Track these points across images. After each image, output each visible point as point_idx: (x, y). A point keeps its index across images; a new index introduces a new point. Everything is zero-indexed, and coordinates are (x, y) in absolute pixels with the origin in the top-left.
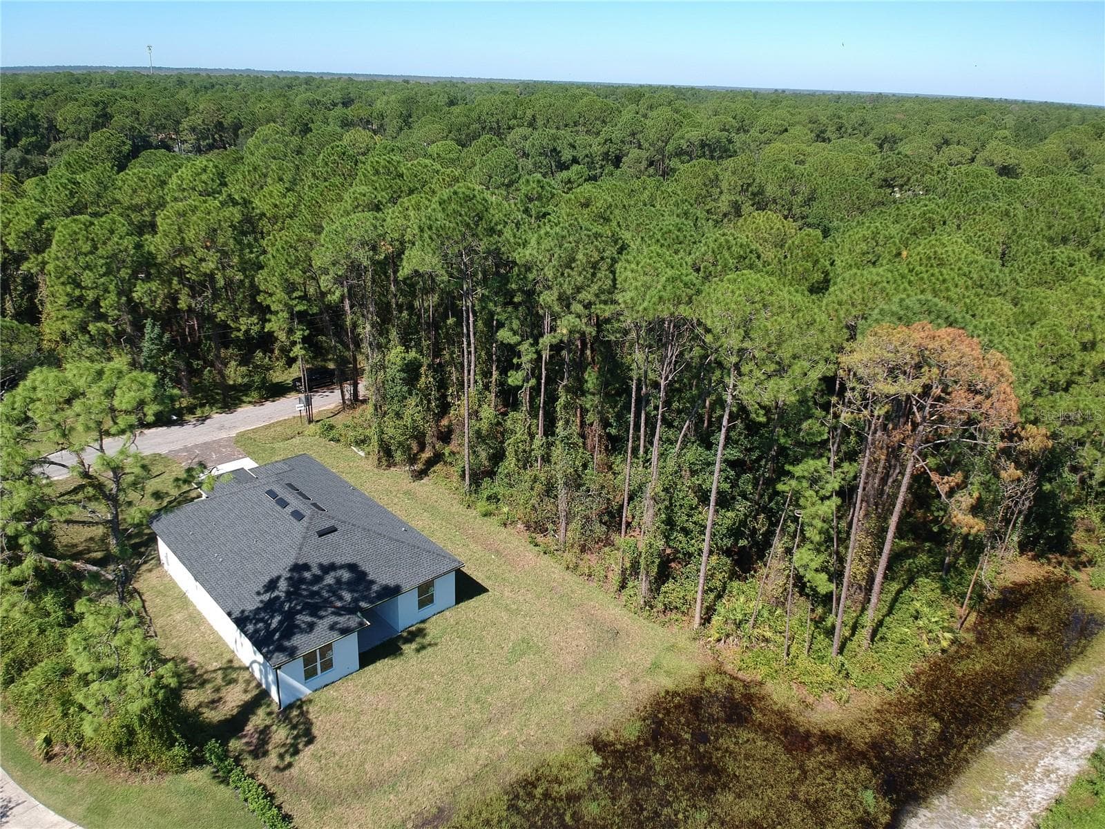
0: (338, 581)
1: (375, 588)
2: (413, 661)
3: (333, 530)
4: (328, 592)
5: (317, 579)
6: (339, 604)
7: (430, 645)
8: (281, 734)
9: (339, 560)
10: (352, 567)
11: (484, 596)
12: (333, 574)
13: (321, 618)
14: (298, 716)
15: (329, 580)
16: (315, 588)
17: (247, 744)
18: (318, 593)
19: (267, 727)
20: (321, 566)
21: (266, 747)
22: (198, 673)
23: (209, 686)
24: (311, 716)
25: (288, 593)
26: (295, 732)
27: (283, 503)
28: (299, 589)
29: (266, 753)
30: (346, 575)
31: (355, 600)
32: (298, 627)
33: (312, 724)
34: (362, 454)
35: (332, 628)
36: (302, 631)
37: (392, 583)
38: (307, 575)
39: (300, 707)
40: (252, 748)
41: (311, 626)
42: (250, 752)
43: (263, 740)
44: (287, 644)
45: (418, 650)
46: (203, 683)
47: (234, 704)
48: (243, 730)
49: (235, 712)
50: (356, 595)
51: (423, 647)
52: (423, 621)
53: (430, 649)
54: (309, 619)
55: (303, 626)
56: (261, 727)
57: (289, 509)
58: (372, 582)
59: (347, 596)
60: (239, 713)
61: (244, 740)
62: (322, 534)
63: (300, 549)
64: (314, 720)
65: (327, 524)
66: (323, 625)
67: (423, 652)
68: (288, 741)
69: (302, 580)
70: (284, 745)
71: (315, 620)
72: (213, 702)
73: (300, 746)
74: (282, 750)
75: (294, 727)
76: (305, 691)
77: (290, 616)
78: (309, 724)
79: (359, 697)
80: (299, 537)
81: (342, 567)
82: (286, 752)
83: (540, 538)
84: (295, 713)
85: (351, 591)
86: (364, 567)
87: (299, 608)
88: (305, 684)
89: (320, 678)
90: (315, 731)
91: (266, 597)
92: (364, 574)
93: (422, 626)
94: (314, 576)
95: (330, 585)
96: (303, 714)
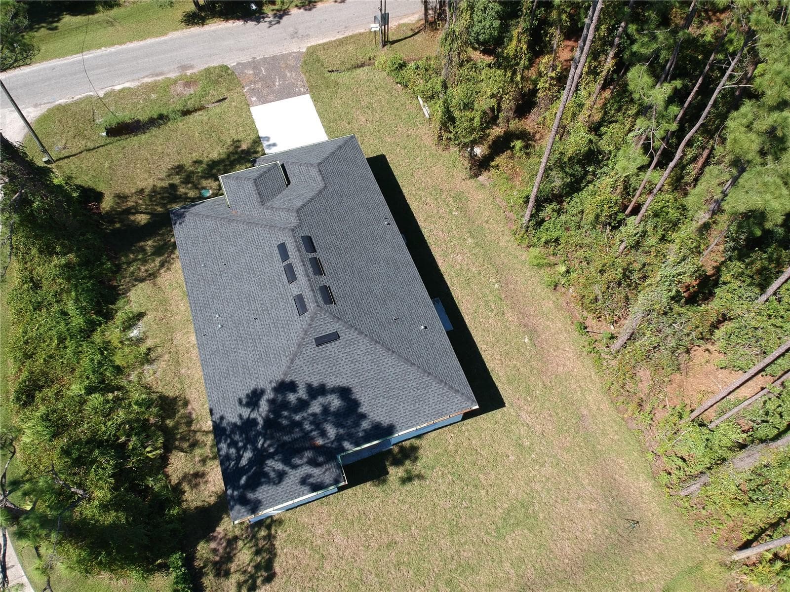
0: (326, 410)
1: (365, 425)
2: (395, 497)
3: (334, 337)
4: (311, 423)
5: (303, 405)
6: (320, 442)
7: (418, 476)
8: (244, 556)
9: (332, 382)
10: (344, 393)
12: (320, 400)
13: (295, 467)
14: (264, 538)
15: (315, 408)
16: (298, 418)
17: (215, 551)
18: (299, 424)
19: (236, 538)
20: (309, 387)
21: (229, 565)
22: (192, 428)
23: (198, 451)
24: (277, 543)
25: (267, 420)
26: (259, 559)
27: (291, 276)
28: (280, 416)
29: (227, 574)
30: (335, 402)
31: (339, 438)
32: (266, 475)
33: (275, 555)
34: (426, 111)
35: (303, 481)
36: (270, 481)
37: (385, 421)
38: (292, 398)
39: (269, 527)
40: (217, 559)
41: (281, 477)
42: (215, 564)
43: (229, 553)
44: (251, 496)
45: (404, 481)
46: (194, 445)
47: (213, 489)
48: (214, 531)
49: (212, 500)
50: (341, 431)
51: (410, 478)
53: (416, 482)
54: (279, 466)
55: (272, 475)
56: (230, 535)
57: (294, 289)
58: (363, 416)
59: (332, 432)
60: (216, 504)
61: (213, 545)
62: (321, 341)
63: (292, 360)
64: (279, 552)
65: (329, 329)
66: (294, 476)
67: (409, 486)
68: (249, 569)
69: (285, 405)
70: (245, 572)
71: (287, 469)
72: (197, 475)
73: (259, 581)
74: (242, 578)
75: (258, 552)
77: (260, 457)
78: (272, 553)
79: (329, 532)
80: (295, 341)
81: (333, 391)
82: (246, 582)
84: (263, 533)
85: (338, 425)
86: (359, 394)
87: (272, 450)
90: (277, 568)
91: (246, 412)
92: (356, 404)
94: (300, 400)
95: (314, 415)
96: (270, 537)
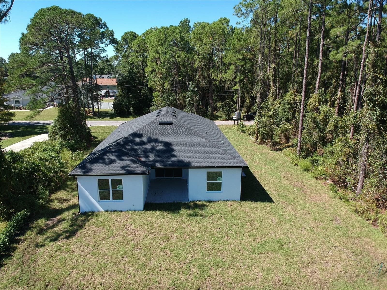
0: (153, 148)
2: (180, 220)
3: (170, 123)
4: (142, 151)
5: (142, 143)
6: (143, 159)
7: (201, 216)
8: (63, 226)
9: (162, 139)
10: (167, 144)
11: (268, 204)
12: (153, 144)
13: (122, 160)
15: (148, 146)
16: (136, 147)
17: (47, 225)
18: (135, 150)
20: (149, 138)
21: (50, 230)
24: (88, 223)
25: (118, 143)
26: (70, 228)
28: (127, 145)
29: (45, 234)
30: (160, 147)
31: (155, 161)
32: (104, 160)
33: (82, 228)
35: (123, 167)
36: (104, 163)
37: (187, 161)
39: (89, 216)
40: (46, 228)
41: (112, 162)
45: (190, 215)
47: (70, 204)
48: (55, 217)
50: (158, 159)
51: (195, 215)
52: (210, 202)
53: (198, 218)
54: (114, 158)
55: (107, 160)
56: (62, 219)
57: (159, 114)
59: (152, 157)
61: (49, 222)
62: (162, 123)
63: (144, 126)
64: (86, 227)
66: (119, 164)
67: (193, 218)
69: (132, 141)
71: (117, 159)
72: (65, 200)
74: (52, 235)
75: (73, 226)
76: (99, 207)
80: (149, 122)
81: (161, 142)
83: (341, 191)
84: (83, 218)
85: (156, 155)
86: (175, 147)
87: (113, 150)
88: (98, 202)
89: (112, 204)
91: (109, 145)
92: (173, 150)
93: (207, 204)
94: (141, 141)
95: (146, 149)
